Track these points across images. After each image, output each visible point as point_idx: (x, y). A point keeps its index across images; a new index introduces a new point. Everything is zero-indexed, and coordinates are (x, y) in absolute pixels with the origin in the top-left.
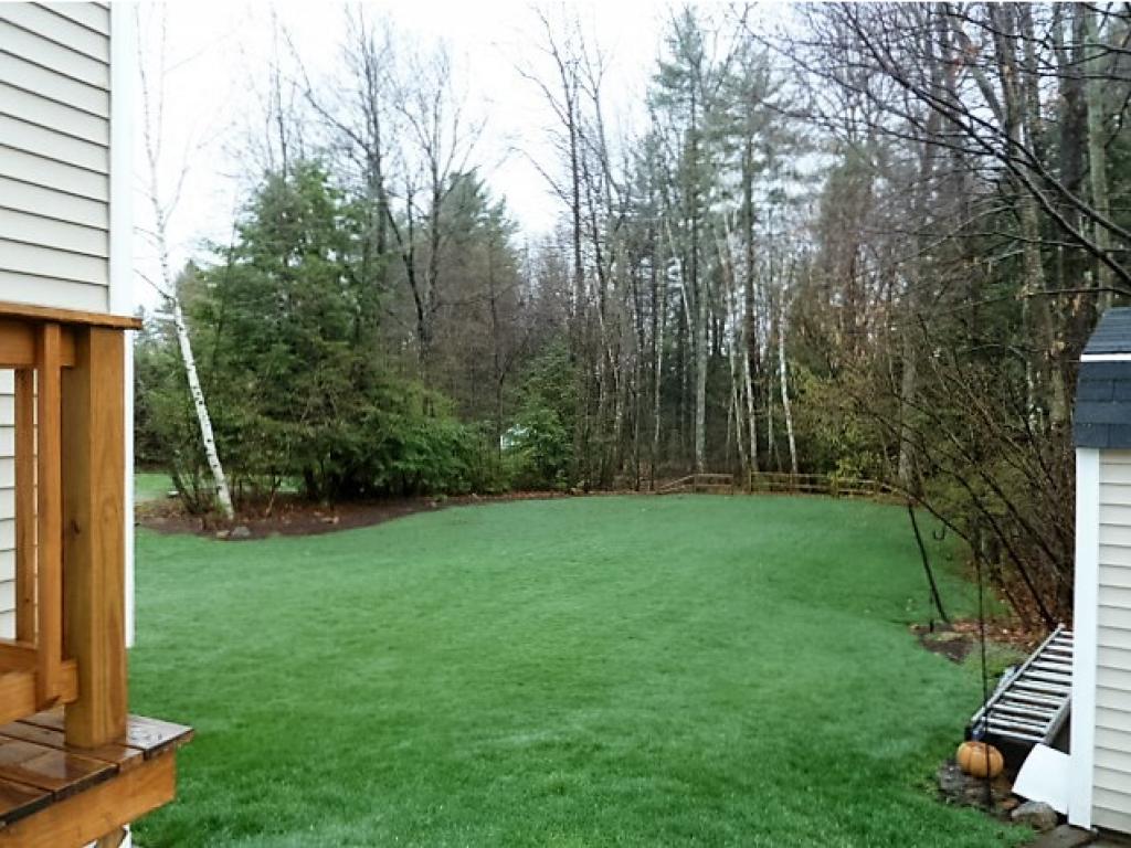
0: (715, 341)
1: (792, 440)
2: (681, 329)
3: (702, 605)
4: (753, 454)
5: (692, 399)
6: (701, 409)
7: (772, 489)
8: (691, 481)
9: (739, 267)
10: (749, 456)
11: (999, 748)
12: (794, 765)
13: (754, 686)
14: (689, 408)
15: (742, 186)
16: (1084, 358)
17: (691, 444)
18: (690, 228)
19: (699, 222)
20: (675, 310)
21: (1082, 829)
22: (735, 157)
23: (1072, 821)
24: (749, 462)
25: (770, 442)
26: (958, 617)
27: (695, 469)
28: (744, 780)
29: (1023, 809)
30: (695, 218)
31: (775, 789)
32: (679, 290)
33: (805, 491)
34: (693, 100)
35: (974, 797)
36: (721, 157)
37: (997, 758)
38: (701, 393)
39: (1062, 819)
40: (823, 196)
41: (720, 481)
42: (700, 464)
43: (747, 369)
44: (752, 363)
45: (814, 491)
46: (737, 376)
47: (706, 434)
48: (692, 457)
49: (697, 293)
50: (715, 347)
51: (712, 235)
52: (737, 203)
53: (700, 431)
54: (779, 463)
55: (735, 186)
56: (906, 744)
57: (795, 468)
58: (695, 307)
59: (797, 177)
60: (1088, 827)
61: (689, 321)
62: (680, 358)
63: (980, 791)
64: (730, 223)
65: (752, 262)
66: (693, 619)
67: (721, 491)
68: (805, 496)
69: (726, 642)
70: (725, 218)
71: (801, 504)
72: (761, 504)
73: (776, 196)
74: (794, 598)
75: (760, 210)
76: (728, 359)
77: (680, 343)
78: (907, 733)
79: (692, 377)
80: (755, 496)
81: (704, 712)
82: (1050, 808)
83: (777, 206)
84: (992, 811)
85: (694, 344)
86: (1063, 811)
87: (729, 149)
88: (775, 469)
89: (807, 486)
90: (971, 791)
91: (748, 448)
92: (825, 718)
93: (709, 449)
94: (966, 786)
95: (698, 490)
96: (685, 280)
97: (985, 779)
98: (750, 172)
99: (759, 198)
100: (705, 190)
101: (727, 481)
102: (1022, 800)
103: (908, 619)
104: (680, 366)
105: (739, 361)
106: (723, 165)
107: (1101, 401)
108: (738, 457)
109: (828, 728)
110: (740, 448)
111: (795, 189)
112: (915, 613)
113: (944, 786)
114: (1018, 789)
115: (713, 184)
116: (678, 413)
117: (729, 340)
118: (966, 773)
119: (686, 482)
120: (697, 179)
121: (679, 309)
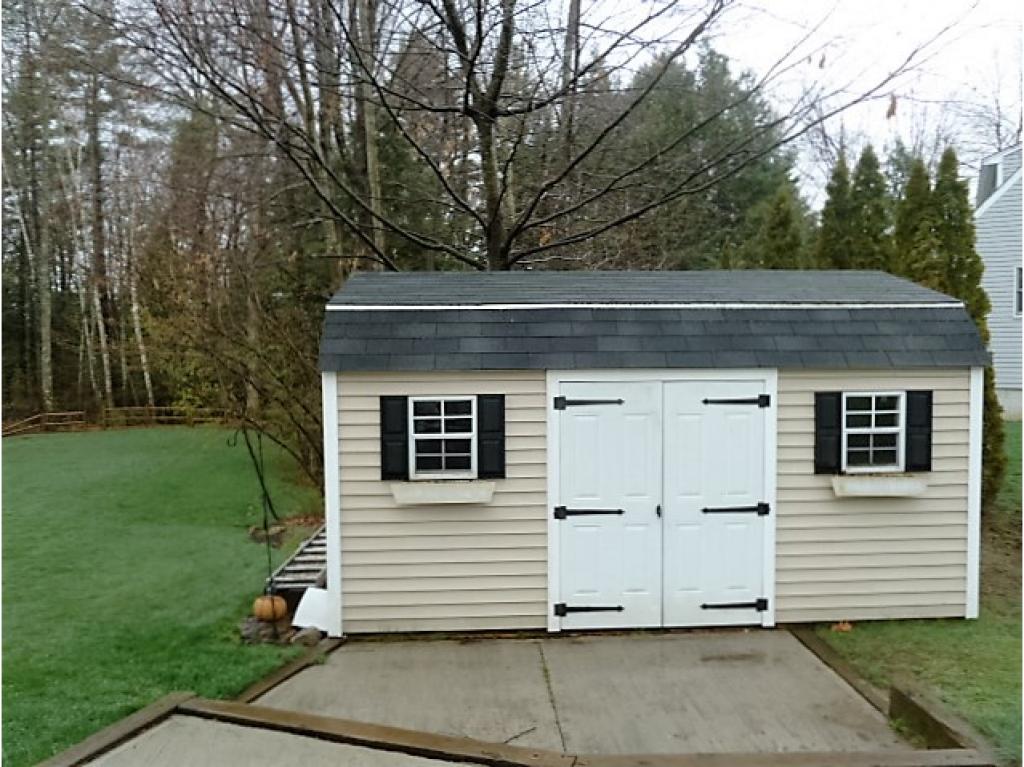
0: (63, 279)
1: (147, 376)
2: (22, 263)
3: (46, 538)
4: (109, 390)
5: (36, 337)
6: (46, 347)
7: (129, 424)
8: (38, 421)
9: (85, 204)
10: (104, 393)
11: (284, 597)
12: (119, 648)
13: (93, 597)
14: (32, 345)
15: (86, 123)
16: (329, 307)
17: (37, 382)
18: (29, 158)
19: (38, 153)
20: (14, 243)
21: (337, 638)
22: (80, 94)
23: (330, 634)
24: (104, 398)
25: (125, 377)
26: (289, 515)
27: (42, 409)
28: (70, 668)
29: (300, 634)
30: (33, 149)
31: (99, 668)
32: (17, 221)
33: (161, 422)
34: (28, 26)
35: (264, 636)
36: (62, 90)
37: (281, 604)
38: (46, 331)
39: (324, 634)
40: (172, 145)
41: (73, 418)
42: (48, 402)
43: (99, 308)
44: (103, 300)
45: (171, 422)
46: (88, 313)
47: (54, 372)
48: (38, 395)
49: (37, 227)
50: (63, 284)
51: (56, 169)
52: (84, 139)
53: (46, 369)
54: (136, 398)
55: (79, 123)
56: (221, 612)
57: (151, 402)
58: (36, 242)
59: (146, 123)
60: (339, 635)
61: (31, 256)
62: (22, 294)
63: (270, 631)
64: (75, 159)
65: (99, 202)
66: (35, 553)
67: (74, 428)
68: (161, 427)
69: (70, 567)
70: (69, 154)
71: (156, 434)
72: (117, 437)
73: (124, 139)
74: (145, 519)
75: (107, 150)
76: (78, 295)
77: (21, 278)
78: (224, 604)
79: (35, 312)
80: (110, 432)
81: (38, 626)
82: (315, 629)
83: (124, 149)
84: (278, 641)
85: (36, 280)
86: (323, 629)
87: (72, 85)
88: (132, 403)
89: (162, 418)
90: (263, 632)
91: (102, 385)
92: (156, 607)
93: (59, 386)
94: (260, 630)
95: (48, 429)
96: (23, 212)
97: (273, 620)
98: (95, 112)
99: (106, 138)
100: (44, 121)
101: (80, 418)
102: (298, 629)
103: (247, 522)
104: (21, 303)
105: (89, 297)
106: (65, 99)
107: (337, 338)
108: (92, 393)
109: (157, 614)
110: (94, 385)
111: (143, 134)
112: (255, 517)
113: (244, 633)
114: (296, 622)
115: (54, 117)
116: (22, 351)
117: (79, 277)
118: (261, 620)
119: (32, 422)
120: (34, 110)
121: (19, 243)
